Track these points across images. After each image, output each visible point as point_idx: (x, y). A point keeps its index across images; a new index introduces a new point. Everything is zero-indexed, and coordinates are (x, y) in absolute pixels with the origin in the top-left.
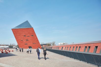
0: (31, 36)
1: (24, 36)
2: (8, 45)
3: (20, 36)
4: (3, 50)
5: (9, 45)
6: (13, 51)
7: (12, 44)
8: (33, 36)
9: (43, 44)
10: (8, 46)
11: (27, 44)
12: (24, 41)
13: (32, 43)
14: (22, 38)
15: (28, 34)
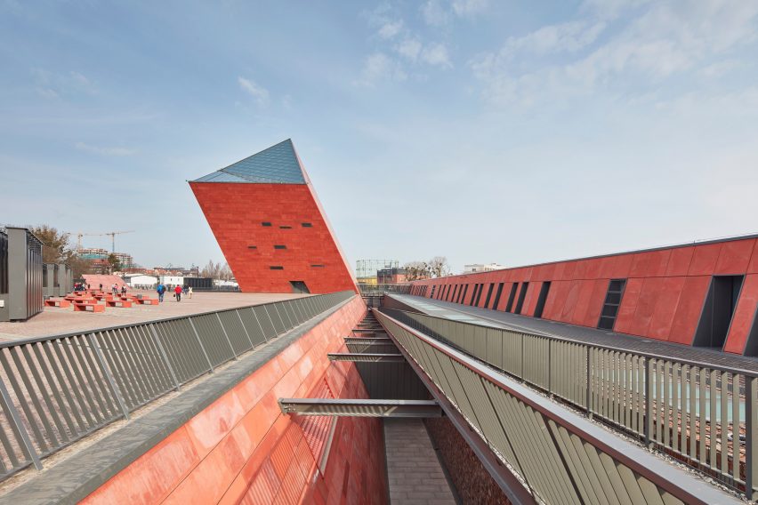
0: (300, 227)
1: (264, 224)
3: (239, 225)
8: (309, 225)
11: (281, 268)
12: (263, 254)
13: (309, 265)
14: (253, 235)
15: (284, 217)
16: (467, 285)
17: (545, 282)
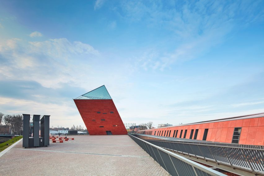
0: (110, 113)
1: (98, 112)
2: (68, 129)
3: (90, 113)
4: (55, 138)
5: (70, 128)
6: (73, 139)
7: (76, 127)
8: (113, 112)
9: (135, 127)
10: (67, 131)
11: (103, 127)
12: (97, 122)
13: (112, 125)
14: (94, 116)
15: (104, 110)
16: (170, 131)
17: (205, 129)
